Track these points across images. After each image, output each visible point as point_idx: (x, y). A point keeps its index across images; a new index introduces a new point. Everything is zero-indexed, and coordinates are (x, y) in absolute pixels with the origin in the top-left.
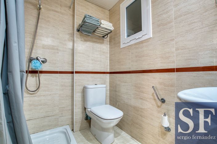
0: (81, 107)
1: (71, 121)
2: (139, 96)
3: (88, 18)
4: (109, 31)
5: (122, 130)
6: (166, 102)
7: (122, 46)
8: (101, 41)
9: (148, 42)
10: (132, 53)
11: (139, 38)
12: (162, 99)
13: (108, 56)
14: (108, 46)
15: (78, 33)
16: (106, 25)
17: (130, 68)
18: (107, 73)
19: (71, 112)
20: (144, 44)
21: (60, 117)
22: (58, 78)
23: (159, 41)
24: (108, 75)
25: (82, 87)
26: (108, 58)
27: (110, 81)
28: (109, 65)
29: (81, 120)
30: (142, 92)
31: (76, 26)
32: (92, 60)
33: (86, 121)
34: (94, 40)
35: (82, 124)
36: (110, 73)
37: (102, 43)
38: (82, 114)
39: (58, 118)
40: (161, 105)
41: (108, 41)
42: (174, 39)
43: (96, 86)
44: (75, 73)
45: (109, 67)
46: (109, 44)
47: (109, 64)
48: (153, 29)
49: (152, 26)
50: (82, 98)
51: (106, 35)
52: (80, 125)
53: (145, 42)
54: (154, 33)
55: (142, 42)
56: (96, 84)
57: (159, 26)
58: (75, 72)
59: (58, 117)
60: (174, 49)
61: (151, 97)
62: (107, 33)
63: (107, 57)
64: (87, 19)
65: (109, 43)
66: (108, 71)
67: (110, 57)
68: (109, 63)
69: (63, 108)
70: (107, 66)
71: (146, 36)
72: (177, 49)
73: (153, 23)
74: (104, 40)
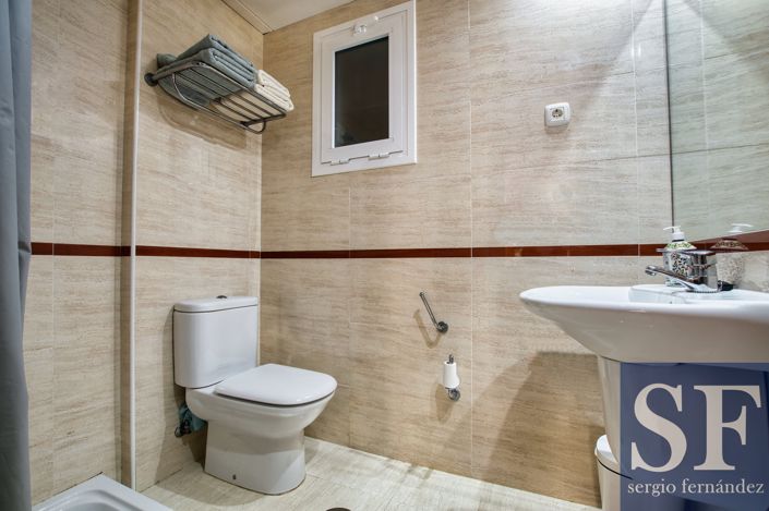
0: (161, 390)
1: (112, 453)
2: (376, 322)
3: (219, 53)
4: (275, 112)
5: (315, 437)
6: (449, 329)
7: (317, 170)
8: (235, 138)
9: (404, 173)
10: (354, 198)
11: (379, 157)
12: (442, 324)
13: (259, 195)
14: (259, 160)
15: (150, 90)
16: (273, 90)
17: (346, 242)
18: (254, 255)
19: (113, 417)
20: (394, 177)
21: (62, 447)
22: (48, 274)
23: (436, 176)
24: (258, 261)
25: (165, 312)
26: (259, 203)
27: (262, 284)
28: (259, 228)
29: (161, 442)
30: (387, 311)
31: (142, 62)
32: (205, 205)
33: (180, 440)
34: (212, 129)
35: (163, 457)
36: (264, 255)
37: (240, 146)
38: (163, 417)
39: (51, 457)
40: (438, 339)
41: (257, 142)
42: (469, 179)
43: (222, 301)
44: (137, 254)
45: (259, 234)
46: (263, 154)
47: (259, 224)
48: (419, 142)
49: (419, 133)
50: (164, 354)
51: (255, 121)
52: (158, 460)
53: (396, 173)
54: (421, 152)
55: (387, 170)
56: (221, 297)
57: (438, 138)
58: (137, 247)
59: (50, 452)
60: (470, 203)
61: (413, 321)
62: (266, 115)
63: (255, 200)
64: (214, 55)
65: (260, 151)
66: (258, 248)
67: (263, 201)
68: (259, 220)
69: (73, 406)
70: (255, 230)
71: (401, 155)
72: (476, 204)
73: (420, 127)
74: (244, 136)
